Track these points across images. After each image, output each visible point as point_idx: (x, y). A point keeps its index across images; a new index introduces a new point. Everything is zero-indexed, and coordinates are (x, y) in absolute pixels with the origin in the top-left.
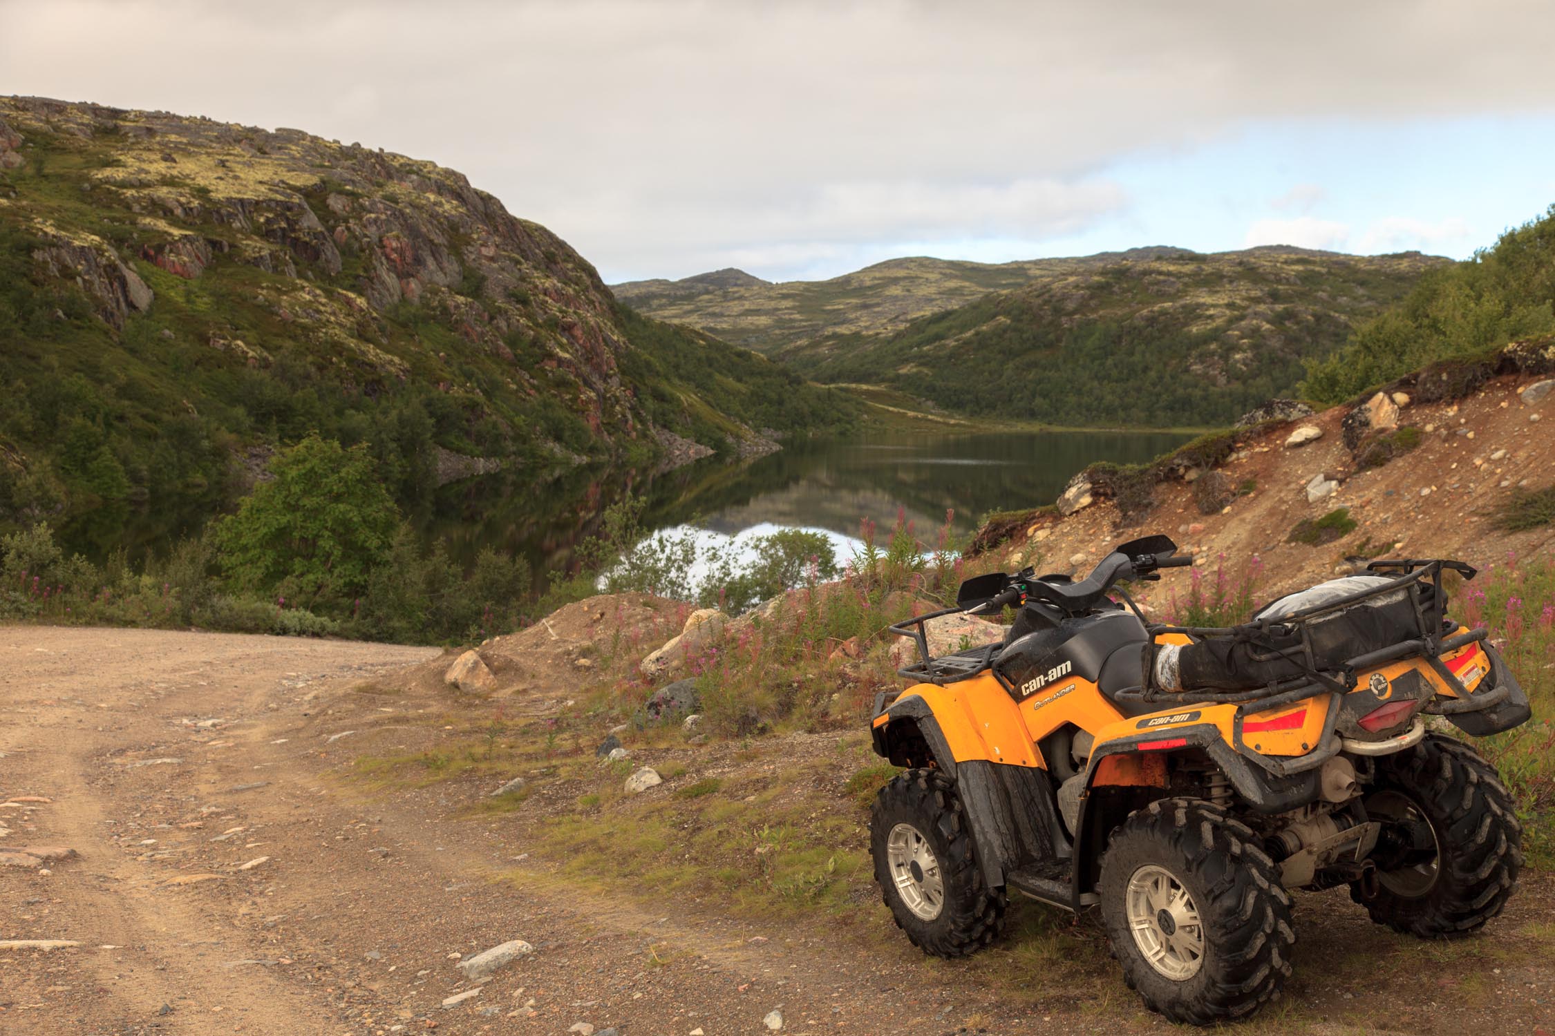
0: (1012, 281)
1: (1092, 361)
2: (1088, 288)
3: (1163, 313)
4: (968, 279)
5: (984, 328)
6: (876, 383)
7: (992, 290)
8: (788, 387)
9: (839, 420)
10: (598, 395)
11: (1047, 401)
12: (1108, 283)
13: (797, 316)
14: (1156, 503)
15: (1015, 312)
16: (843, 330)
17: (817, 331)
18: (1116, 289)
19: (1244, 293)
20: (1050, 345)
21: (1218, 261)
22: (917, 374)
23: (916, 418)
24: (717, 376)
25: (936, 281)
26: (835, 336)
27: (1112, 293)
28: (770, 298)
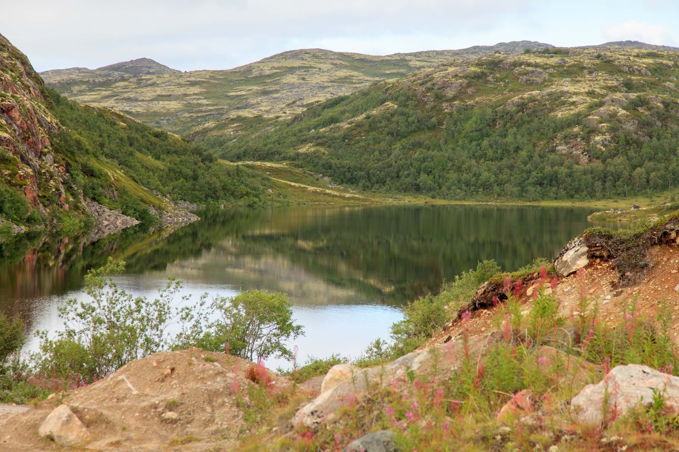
0: (395, 71)
1: (471, 141)
2: (466, 77)
3: (532, 100)
4: (356, 69)
5: (374, 112)
6: (278, 161)
7: (377, 79)
8: (201, 164)
9: (247, 194)
10: (34, 171)
11: (431, 177)
12: (483, 73)
13: (205, 102)
14: (651, 265)
15: (402, 98)
16: (246, 113)
17: (222, 114)
18: (490, 78)
19: (602, 83)
20: (433, 128)
21: (579, 54)
22: (315, 153)
23: (315, 192)
24: (138, 154)
25: (328, 71)
26: (239, 119)
27: (487, 82)
28: (180, 85)
